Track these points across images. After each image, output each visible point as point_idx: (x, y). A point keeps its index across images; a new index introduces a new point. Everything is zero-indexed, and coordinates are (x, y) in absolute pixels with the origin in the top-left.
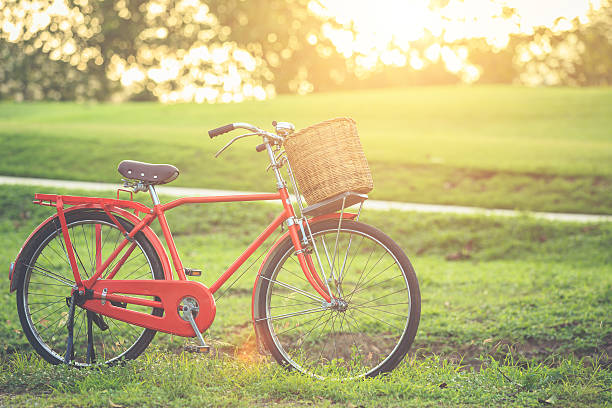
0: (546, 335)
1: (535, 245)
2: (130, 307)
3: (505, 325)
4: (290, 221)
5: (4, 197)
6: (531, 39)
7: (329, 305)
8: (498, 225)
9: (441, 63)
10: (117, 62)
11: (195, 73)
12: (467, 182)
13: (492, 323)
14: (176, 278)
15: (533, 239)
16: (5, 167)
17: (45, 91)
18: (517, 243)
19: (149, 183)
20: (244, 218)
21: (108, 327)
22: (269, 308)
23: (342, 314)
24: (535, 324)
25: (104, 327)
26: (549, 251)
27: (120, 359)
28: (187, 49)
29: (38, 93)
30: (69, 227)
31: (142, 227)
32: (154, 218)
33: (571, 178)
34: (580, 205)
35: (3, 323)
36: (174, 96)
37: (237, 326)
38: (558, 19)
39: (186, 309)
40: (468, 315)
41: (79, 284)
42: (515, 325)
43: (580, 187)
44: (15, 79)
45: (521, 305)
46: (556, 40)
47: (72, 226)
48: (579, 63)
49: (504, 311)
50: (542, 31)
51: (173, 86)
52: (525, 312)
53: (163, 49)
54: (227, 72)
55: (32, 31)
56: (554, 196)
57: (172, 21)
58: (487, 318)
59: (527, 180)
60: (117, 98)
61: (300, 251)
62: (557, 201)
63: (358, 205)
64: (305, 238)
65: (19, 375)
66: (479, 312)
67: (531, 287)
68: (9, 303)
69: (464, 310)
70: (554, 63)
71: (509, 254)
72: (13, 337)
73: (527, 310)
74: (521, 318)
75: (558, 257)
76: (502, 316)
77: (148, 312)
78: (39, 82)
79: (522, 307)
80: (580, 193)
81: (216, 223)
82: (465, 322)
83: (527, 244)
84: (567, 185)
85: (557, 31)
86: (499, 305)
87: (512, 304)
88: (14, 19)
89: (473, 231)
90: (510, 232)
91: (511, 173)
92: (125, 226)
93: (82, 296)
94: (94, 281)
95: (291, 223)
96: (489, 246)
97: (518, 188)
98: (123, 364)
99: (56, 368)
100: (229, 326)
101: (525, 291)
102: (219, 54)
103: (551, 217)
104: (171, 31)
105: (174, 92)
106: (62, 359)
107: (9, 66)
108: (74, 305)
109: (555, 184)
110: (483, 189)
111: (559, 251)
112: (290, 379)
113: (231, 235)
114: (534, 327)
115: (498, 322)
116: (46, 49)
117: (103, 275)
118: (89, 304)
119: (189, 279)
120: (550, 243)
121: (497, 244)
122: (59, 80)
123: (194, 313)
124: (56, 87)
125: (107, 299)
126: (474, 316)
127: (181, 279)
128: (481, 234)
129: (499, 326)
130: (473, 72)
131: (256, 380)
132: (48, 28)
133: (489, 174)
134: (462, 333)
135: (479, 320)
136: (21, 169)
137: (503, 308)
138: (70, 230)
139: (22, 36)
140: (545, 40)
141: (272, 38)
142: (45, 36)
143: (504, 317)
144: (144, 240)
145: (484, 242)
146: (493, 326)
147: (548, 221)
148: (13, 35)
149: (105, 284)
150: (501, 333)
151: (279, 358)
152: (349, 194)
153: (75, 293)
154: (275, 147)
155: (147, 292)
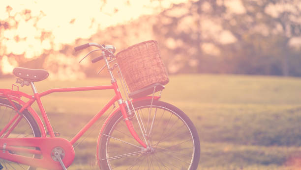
4: (120, 101)
7: (145, 149)
14: (49, 136)
19: (30, 81)
22: (108, 153)
31: (27, 107)
32: (34, 101)
39: (57, 154)
61: (127, 119)
64: (129, 111)
77: (32, 156)
123: (62, 156)
125: (6, 150)
127: (52, 137)
144: (28, 114)
152: (157, 84)
154: (109, 58)
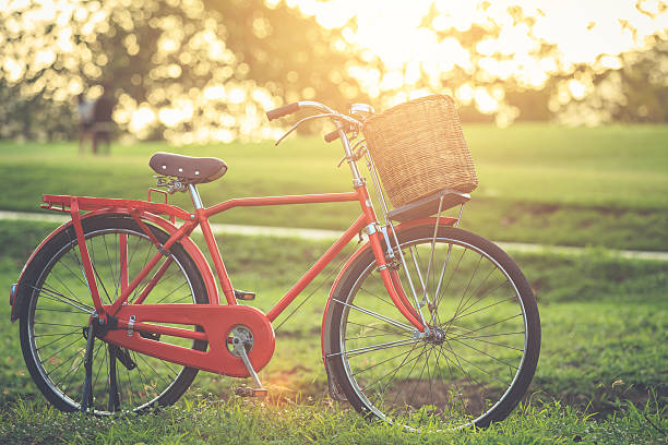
0: (659, 381)
1: (612, 286)
2: (165, 340)
3: (607, 369)
4: (372, 228)
5: (5, 233)
6: (571, 76)
7: (422, 335)
8: (568, 262)
9: (473, 103)
10: (126, 101)
11: (210, 114)
12: (527, 218)
13: (591, 368)
14: (223, 302)
15: (609, 278)
16: (5, 201)
17: (50, 133)
18: (590, 282)
19: (188, 180)
20: (278, 256)
21: (135, 365)
22: (344, 340)
23: (438, 347)
24: (643, 368)
25: (130, 365)
26: (628, 291)
27: (152, 405)
28: (201, 88)
29: (42, 135)
30: (87, 238)
31: (181, 238)
32: (195, 226)
33: (644, 212)
34: (656, 242)
35: (2, 369)
36: (188, 138)
37: (284, 372)
38: (600, 56)
39: (237, 342)
40: (561, 359)
41: (100, 310)
42: (620, 370)
43: (655, 222)
44: (17, 119)
45: (623, 347)
46: (598, 79)
47: (90, 237)
48: (624, 104)
49: (603, 354)
50: (582, 68)
51: (187, 127)
52: (629, 355)
53: (176, 87)
54: (244, 112)
55: (35, 69)
56: (625, 233)
57: (186, 59)
58: (583, 362)
59: (594, 215)
60: (126, 141)
61: (383, 267)
62: (629, 238)
63: (458, 208)
64: (390, 250)
65: (22, 426)
66: (574, 355)
67: (623, 328)
68: (10, 347)
69: (553, 354)
70: (596, 104)
71: (583, 295)
72: (15, 385)
73: (631, 352)
74: (626, 362)
75: (639, 297)
76: (603, 360)
77: (188, 345)
78: (44, 123)
79: (624, 350)
80: (656, 228)
81: (245, 262)
82: (558, 367)
83: (603, 283)
84: (640, 220)
85: (599, 69)
86: (595, 347)
87: (612, 346)
88: (16, 57)
89: (540, 269)
90: (582, 271)
91: (576, 207)
92: (158, 237)
93: (104, 326)
94: (119, 306)
95: (373, 231)
96: (559, 286)
97: (585, 224)
98: (157, 412)
99: (70, 417)
100: (274, 372)
101: (617, 333)
102: (236, 94)
103: (628, 255)
104: (186, 69)
105: (188, 134)
106: (77, 405)
107: (10, 106)
108: (93, 338)
109: (628, 218)
110: (546, 224)
111: (640, 291)
112: (374, 431)
113: (263, 274)
114: (642, 372)
115: (599, 366)
116: (49, 89)
117: (129, 298)
118: (112, 335)
119: (239, 303)
120: (629, 282)
121: (568, 284)
122: (64, 122)
123: (247, 346)
124: (61, 129)
125: (135, 329)
126: (568, 359)
127: (229, 303)
128: (549, 272)
129: (601, 370)
130: (507, 115)
131: (331, 431)
132: (52, 67)
133: (551, 208)
134: (557, 379)
135: (575, 364)
136: (24, 203)
137: (601, 350)
138: (88, 242)
139: (25, 75)
140: (587, 78)
141: (292, 76)
142: (50, 74)
143: (606, 360)
144: (182, 253)
145: (553, 283)
146: (593, 371)
147: (625, 259)
148: (14, 74)
149: (132, 310)
150: (604, 379)
151: (357, 404)
152: (447, 192)
153: (94, 321)
154: (350, 135)
155: (186, 320)
